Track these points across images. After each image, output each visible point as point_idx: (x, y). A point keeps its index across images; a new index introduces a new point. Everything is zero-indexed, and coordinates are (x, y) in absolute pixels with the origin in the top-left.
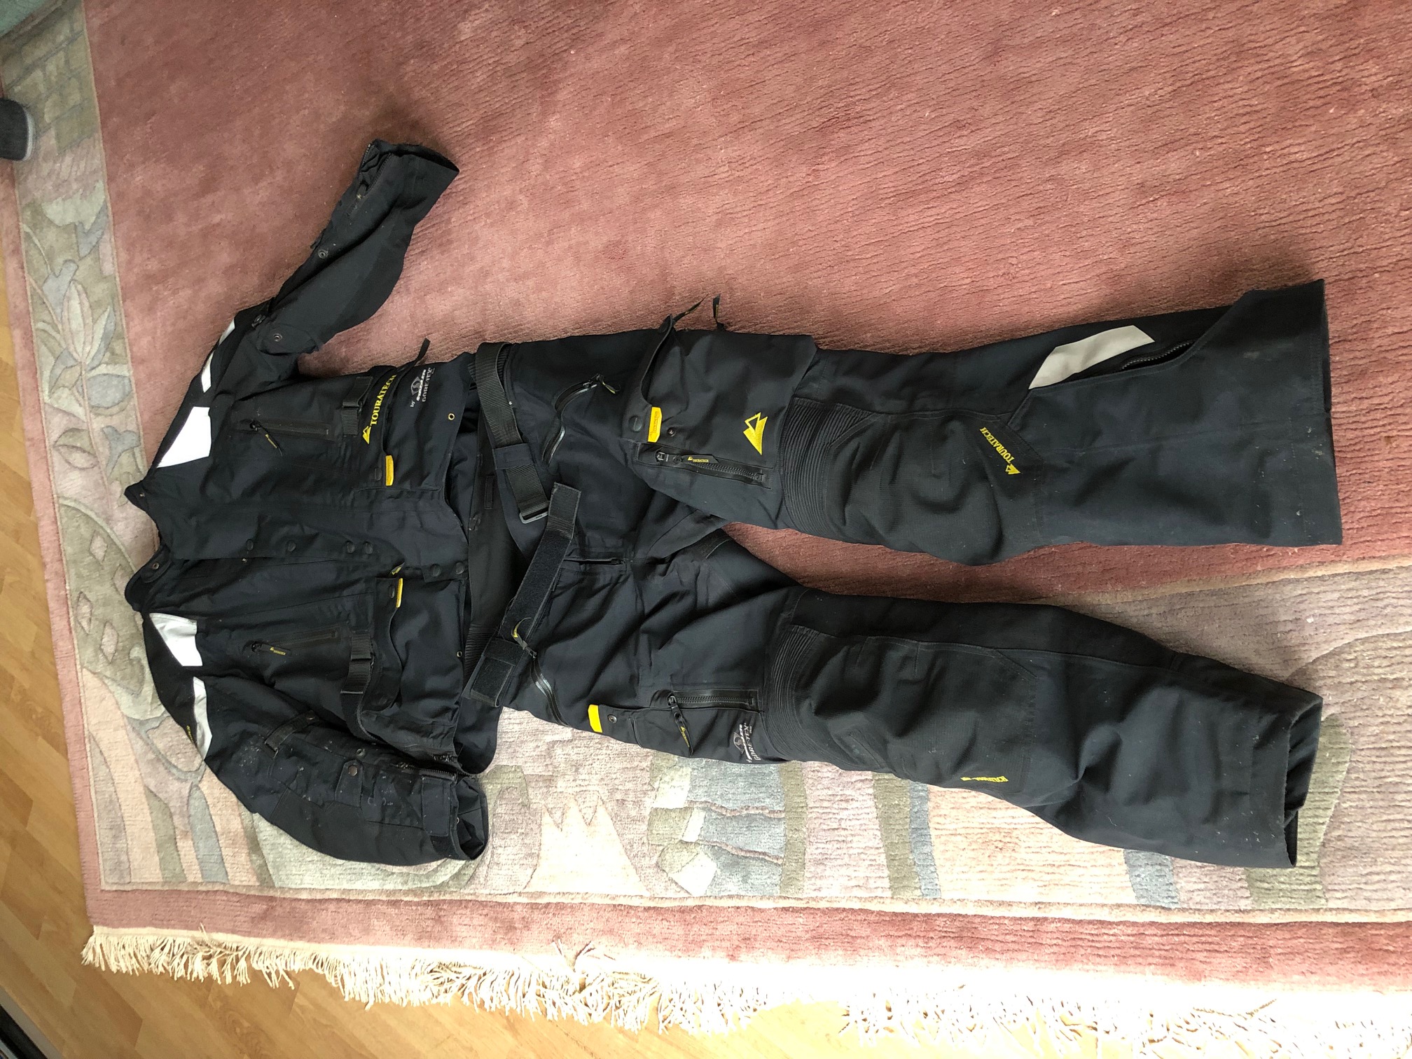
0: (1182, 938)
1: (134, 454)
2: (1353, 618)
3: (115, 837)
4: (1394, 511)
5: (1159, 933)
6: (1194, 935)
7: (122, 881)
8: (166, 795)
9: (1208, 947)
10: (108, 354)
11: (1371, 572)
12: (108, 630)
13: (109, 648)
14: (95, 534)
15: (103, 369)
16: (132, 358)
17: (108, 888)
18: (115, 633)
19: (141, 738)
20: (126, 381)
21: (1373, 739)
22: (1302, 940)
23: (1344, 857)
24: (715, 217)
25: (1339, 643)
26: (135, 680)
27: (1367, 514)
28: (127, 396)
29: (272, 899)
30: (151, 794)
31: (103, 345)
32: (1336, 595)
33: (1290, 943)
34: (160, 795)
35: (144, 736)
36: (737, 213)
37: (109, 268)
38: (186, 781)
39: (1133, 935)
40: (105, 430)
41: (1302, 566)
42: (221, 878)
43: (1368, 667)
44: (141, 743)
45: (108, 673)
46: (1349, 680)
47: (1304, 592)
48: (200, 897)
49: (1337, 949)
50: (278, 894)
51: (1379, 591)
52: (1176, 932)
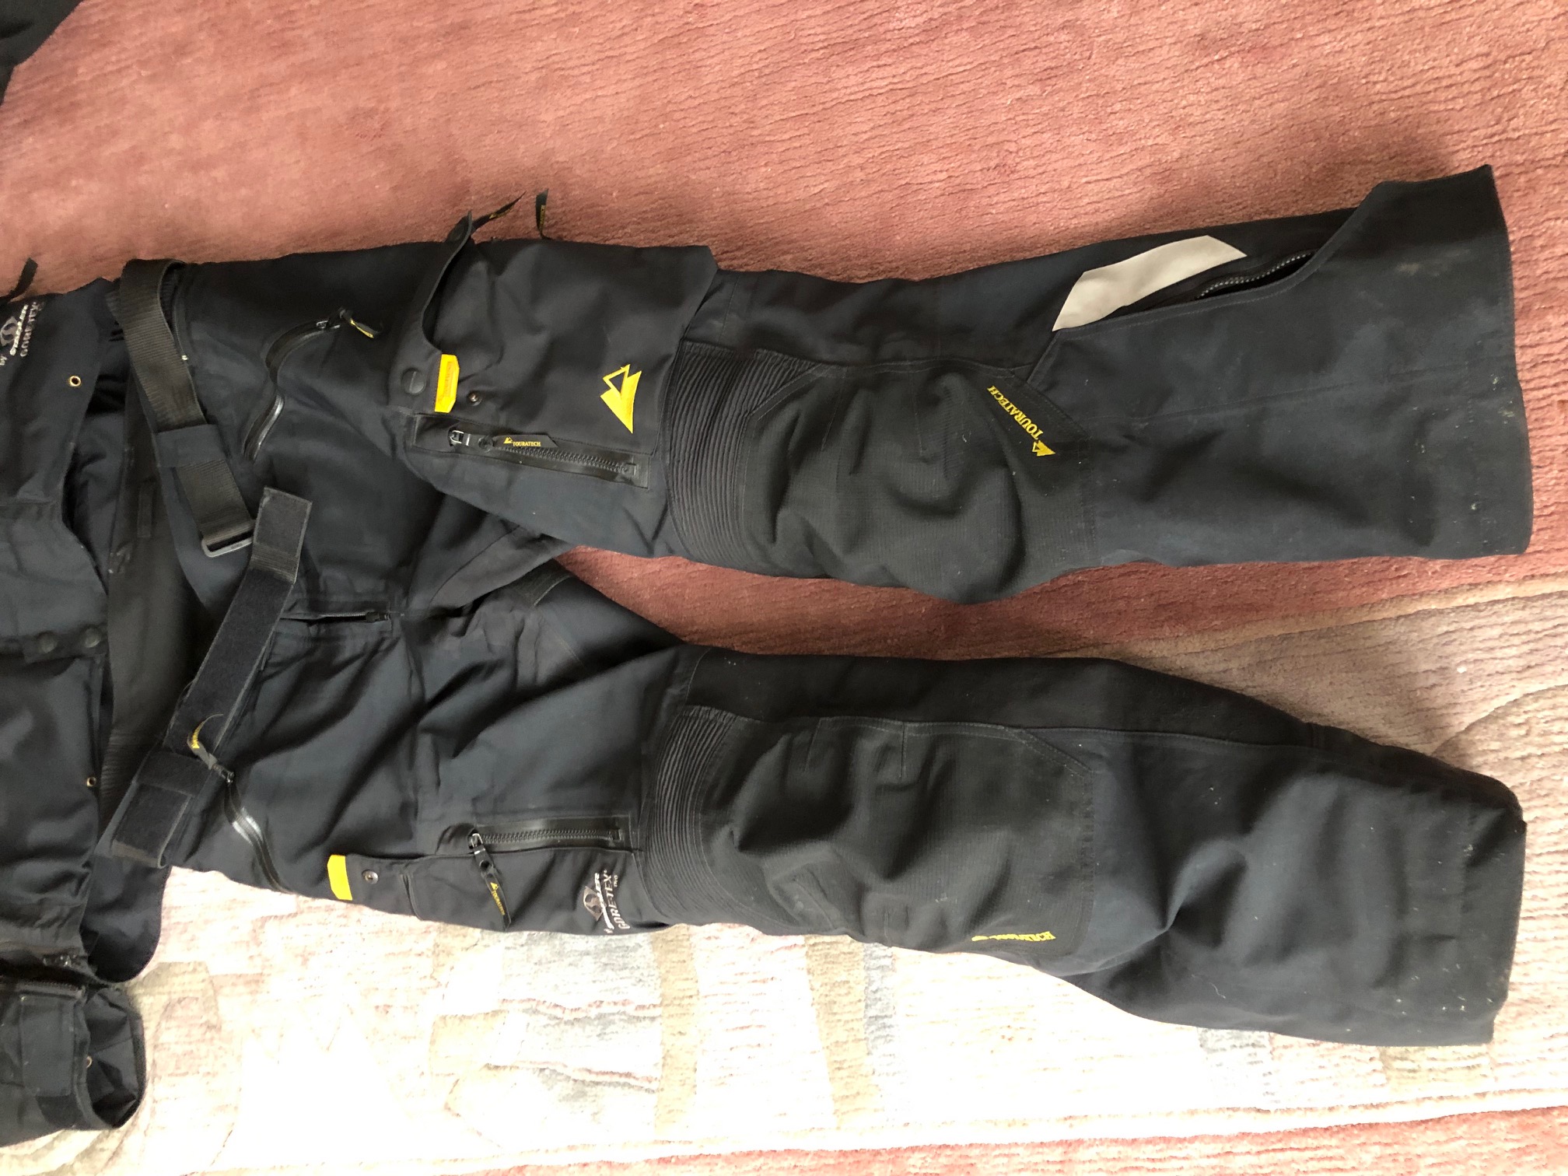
0: (1288, 1155)
2: (1522, 662)
5: (1255, 1149)
6: (1306, 1149)
9: (1327, 1164)
11: (1544, 596)
21: (1555, 838)
22: (1463, 1142)
23: (1520, 1014)
24: (534, 77)
25: (1502, 701)
32: (1496, 632)
33: (1446, 1148)
36: (572, 68)
39: (1215, 1156)
41: (1446, 591)
43: (1545, 734)
46: (1518, 754)
47: (1452, 628)
49: (1513, 1150)
51: (1557, 622)
52: (1279, 1146)
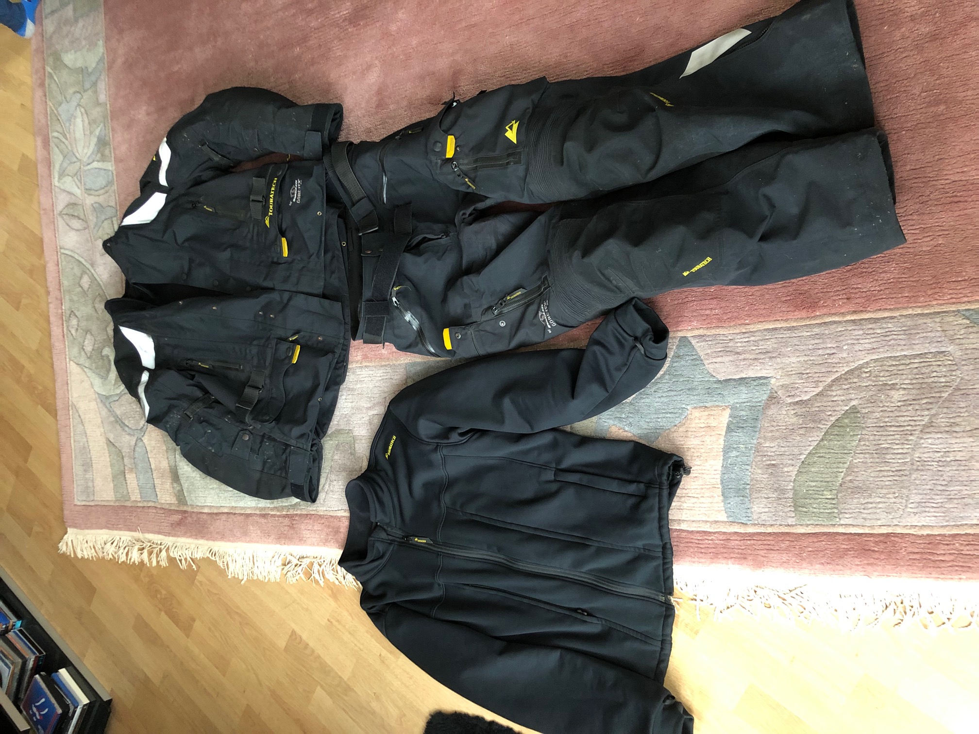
0: (752, 542)
1: (112, 222)
2: (870, 346)
3: (85, 471)
4: (900, 280)
5: (739, 538)
6: (760, 540)
7: (88, 499)
8: (120, 445)
9: (767, 547)
10: (99, 155)
11: (884, 318)
12: (88, 336)
13: (89, 348)
14: (84, 273)
15: (95, 165)
16: (115, 158)
17: (79, 503)
18: (93, 339)
19: (106, 407)
20: (110, 173)
21: (875, 420)
22: (823, 543)
23: (852, 493)
25: (861, 362)
26: (105, 369)
27: (885, 282)
28: (110, 183)
29: (185, 512)
30: (110, 443)
31: (96, 149)
32: (861, 332)
33: (817, 545)
34: (116, 444)
35: (108, 406)
37: (103, 98)
38: (134, 435)
39: (723, 540)
40: (94, 205)
41: (843, 313)
42: (153, 498)
43: (876, 376)
44: (106, 410)
45: (87, 365)
46: (865, 384)
47: (843, 329)
48: (139, 510)
49: (844, 548)
50: (189, 509)
51: (887, 330)
52: (749, 538)
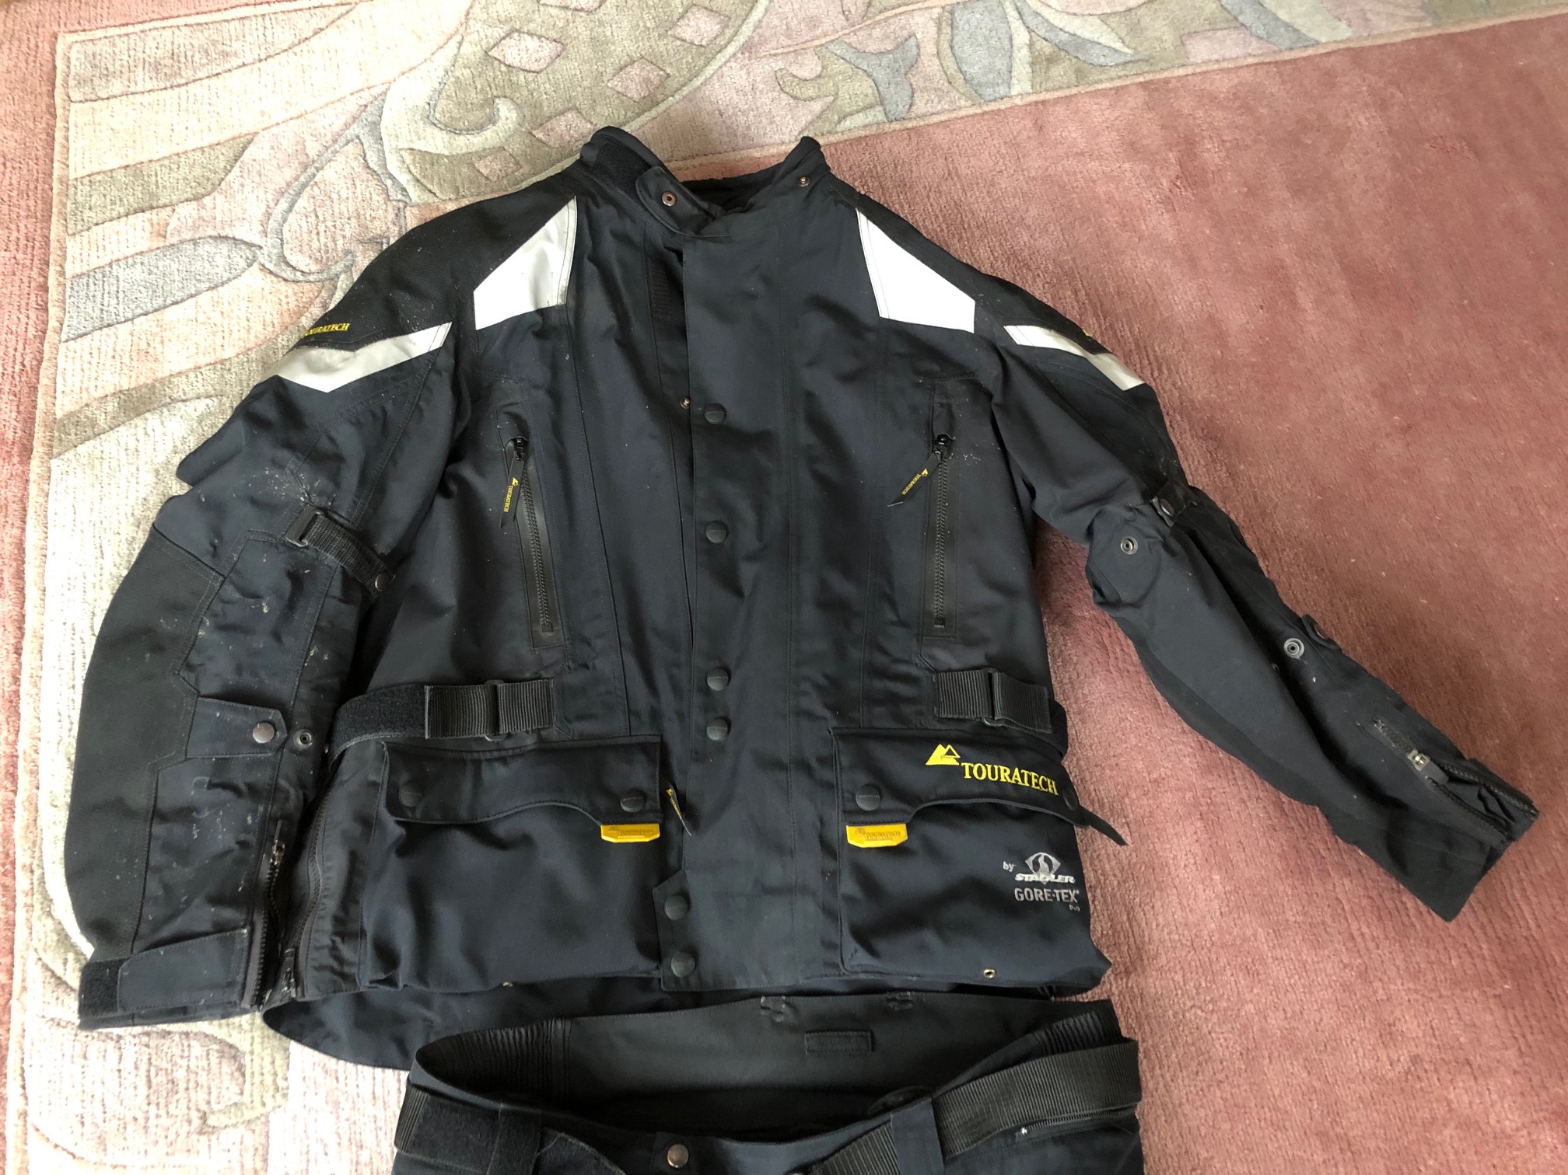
1: (871, 107)
3: (157, 66)
7: (72, 83)
8: (236, 186)
10: (1048, 49)
12: (548, 49)
13: (516, 52)
14: (725, 20)
15: (1021, 37)
16: (1043, 102)
17: (60, 48)
18: (543, 64)
19: (347, 126)
20: (1002, 90)
26: (455, 113)
28: (975, 90)
29: (27, 452)
30: (242, 146)
31: (1064, 37)
34: (236, 170)
35: (349, 133)
38: (265, 233)
40: (912, 42)
42: (73, 321)
48: (34, 274)
50: (35, 466)
